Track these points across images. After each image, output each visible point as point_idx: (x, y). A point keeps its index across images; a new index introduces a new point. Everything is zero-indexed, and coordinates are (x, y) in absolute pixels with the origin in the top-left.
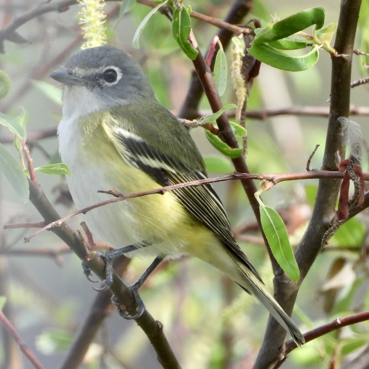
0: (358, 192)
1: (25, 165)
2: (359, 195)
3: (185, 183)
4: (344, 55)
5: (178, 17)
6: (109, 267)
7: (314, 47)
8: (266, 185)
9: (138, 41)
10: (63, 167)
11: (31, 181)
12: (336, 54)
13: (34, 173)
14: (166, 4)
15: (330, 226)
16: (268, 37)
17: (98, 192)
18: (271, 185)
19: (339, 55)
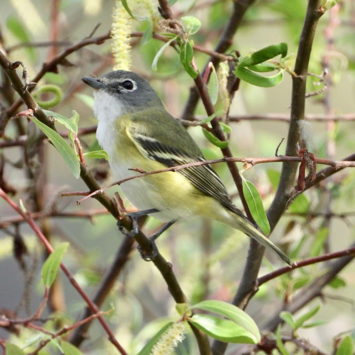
0: (312, 171)
1: (77, 151)
2: (312, 174)
3: (190, 164)
4: (301, 76)
5: (184, 48)
6: (135, 223)
7: (280, 70)
8: (247, 166)
9: (156, 65)
10: (103, 153)
11: (81, 162)
12: (296, 75)
13: (83, 157)
14: (176, 39)
15: (290, 197)
16: (247, 63)
17: (129, 170)
18: (251, 166)
19: (298, 76)
